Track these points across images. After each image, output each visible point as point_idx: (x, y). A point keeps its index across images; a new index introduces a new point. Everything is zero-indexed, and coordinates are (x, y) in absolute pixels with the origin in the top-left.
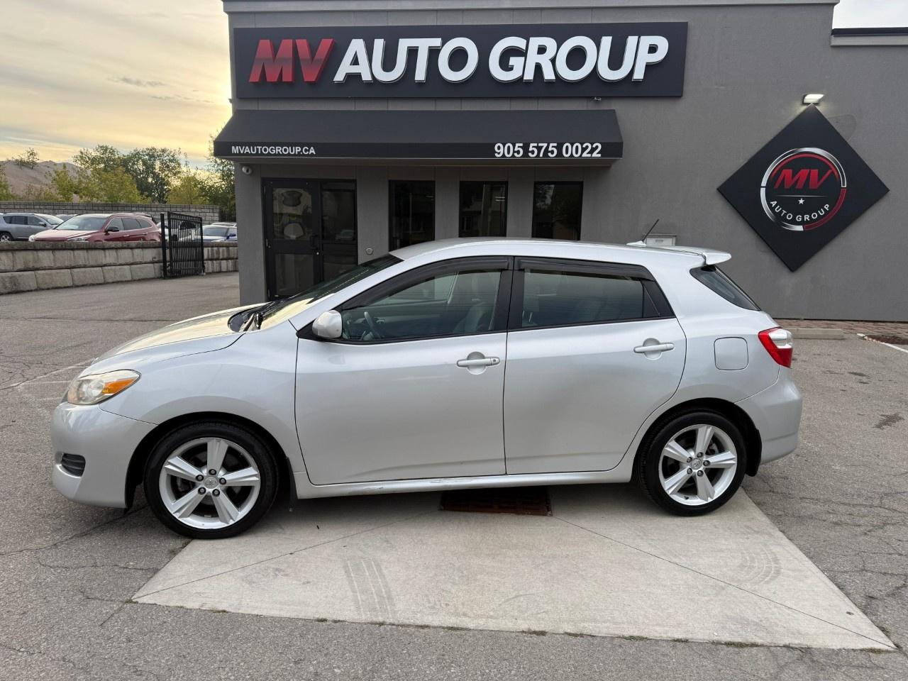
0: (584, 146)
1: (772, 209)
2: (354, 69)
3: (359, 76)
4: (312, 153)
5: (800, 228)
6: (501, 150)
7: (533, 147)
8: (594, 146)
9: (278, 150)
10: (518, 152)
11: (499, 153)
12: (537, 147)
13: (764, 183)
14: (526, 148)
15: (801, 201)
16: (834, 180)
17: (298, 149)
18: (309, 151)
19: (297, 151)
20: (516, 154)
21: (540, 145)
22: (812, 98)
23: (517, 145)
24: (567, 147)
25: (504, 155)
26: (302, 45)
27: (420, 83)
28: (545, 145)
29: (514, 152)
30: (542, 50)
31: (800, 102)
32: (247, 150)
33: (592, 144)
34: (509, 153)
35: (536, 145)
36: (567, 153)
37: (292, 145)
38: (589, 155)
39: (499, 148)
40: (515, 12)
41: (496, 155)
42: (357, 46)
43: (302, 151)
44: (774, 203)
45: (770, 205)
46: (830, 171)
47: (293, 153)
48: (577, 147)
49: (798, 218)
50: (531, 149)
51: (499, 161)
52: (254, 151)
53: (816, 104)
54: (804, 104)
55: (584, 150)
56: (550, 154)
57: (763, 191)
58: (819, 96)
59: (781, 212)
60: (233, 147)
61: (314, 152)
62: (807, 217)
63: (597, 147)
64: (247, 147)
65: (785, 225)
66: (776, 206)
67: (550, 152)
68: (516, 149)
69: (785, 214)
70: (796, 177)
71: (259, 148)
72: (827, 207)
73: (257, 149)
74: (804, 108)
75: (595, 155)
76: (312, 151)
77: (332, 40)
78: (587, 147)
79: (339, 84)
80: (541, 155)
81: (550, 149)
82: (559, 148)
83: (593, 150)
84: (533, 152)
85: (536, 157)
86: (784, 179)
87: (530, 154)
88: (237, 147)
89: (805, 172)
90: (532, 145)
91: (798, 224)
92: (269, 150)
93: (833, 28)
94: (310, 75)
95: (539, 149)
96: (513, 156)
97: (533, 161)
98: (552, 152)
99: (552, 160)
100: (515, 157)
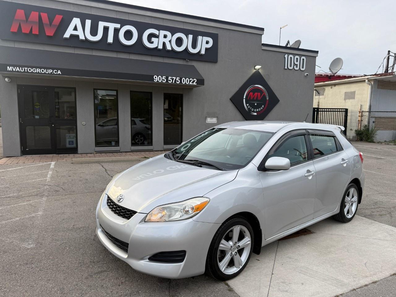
0: (190, 80)
1: (247, 107)
2: (75, 33)
3: (78, 36)
4: (59, 74)
5: (255, 114)
6: (157, 79)
7: (164, 78)
8: (194, 80)
9: (38, 70)
10: (164, 80)
11: (156, 80)
12: (172, 79)
13: (245, 97)
14: (167, 78)
15: (256, 104)
16: (264, 97)
17: (50, 71)
18: (57, 72)
19: (50, 72)
20: (163, 81)
21: (173, 78)
22: (258, 67)
23: (163, 77)
24: (184, 80)
25: (158, 81)
26: (45, 16)
27: (110, 44)
28: (175, 78)
29: (162, 80)
30: (165, 36)
31: (254, 68)
32: (18, 69)
33: (193, 79)
34: (160, 80)
35: (171, 77)
36: (184, 82)
37: (47, 68)
38: (192, 84)
39: (156, 78)
40: (152, 18)
41: (155, 80)
42: (76, 21)
43: (53, 72)
44: (248, 105)
45: (247, 105)
46: (263, 94)
47: (48, 73)
48: (187, 80)
49: (255, 110)
50: (169, 79)
51: (155, 83)
52: (22, 70)
53: (258, 69)
54: (255, 69)
55: (190, 81)
56: (177, 82)
57: (244, 100)
58: (260, 67)
59: (250, 108)
60: (8, 67)
61: (60, 73)
62: (257, 110)
63: (195, 80)
64: (18, 68)
65: (252, 113)
66: (248, 106)
67: (177, 81)
68: (163, 79)
69: (251, 109)
70: (254, 95)
71: (26, 68)
72: (263, 106)
73: (25, 69)
74: (255, 70)
75: (194, 84)
76: (59, 72)
77: (62, 16)
78: (191, 80)
79: (66, 39)
80: (174, 82)
81: (177, 80)
82: (181, 79)
83: (193, 82)
84: (170, 81)
85: (171, 83)
86: (250, 96)
87: (169, 81)
88: (11, 67)
89: (256, 93)
90: (169, 77)
91: (255, 112)
92: (32, 70)
93: (262, 43)
94: (50, 32)
95: (173, 79)
96: (162, 81)
97: (170, 84)
98: (178, 81)
99: (178, 84)
100: (163, 82)
